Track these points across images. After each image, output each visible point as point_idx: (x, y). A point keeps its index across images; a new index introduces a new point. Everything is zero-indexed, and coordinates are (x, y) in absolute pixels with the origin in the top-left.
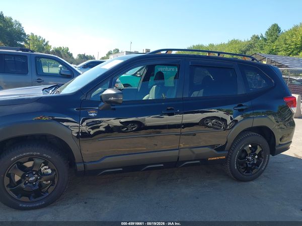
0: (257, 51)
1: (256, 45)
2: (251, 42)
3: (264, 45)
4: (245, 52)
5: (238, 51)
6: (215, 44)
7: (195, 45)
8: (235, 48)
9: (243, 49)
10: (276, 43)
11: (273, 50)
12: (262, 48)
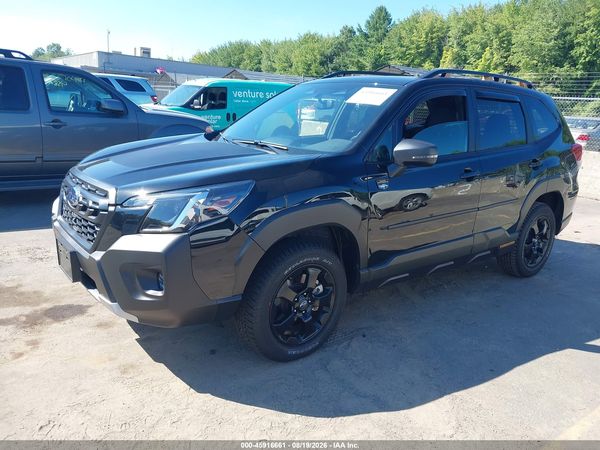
0: (352, 56)
1: (350, 45)
2: (341, 40)
3: (366, 46)
4: (330, 59)
5: (318, 57)
6: (272, 41)
7: (233, 41)
8: (313, 50)
9: (328, 52)
10: (386, 43)
11: (380, 56)
12: (361, 53)
